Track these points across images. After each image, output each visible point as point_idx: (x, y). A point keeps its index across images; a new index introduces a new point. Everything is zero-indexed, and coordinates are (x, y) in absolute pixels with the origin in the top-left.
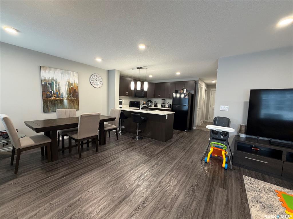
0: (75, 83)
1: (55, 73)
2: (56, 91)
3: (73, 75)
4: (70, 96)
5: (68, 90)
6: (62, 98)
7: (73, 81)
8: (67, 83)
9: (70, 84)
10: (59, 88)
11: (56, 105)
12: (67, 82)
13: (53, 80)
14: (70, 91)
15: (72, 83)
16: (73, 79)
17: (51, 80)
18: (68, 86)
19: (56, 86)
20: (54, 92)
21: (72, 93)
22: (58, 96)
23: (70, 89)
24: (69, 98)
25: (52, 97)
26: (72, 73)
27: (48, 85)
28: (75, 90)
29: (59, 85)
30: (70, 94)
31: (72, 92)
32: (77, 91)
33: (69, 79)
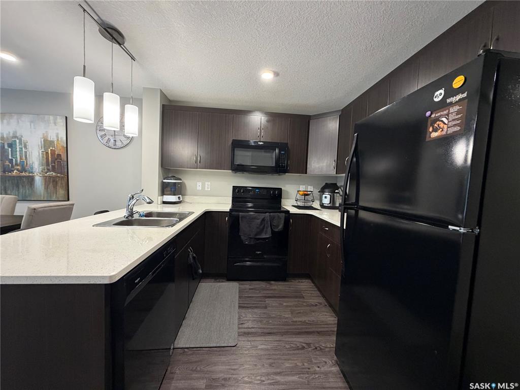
0: (58, 140)
1: (18, 122)
3: (55, 123)
4: (48, 170)
5: (43, 157)
6: (32, 172)
7: (55, 135)
8: (41, 142)
9: (47, 143)
10: (26, 153)
12: (42, 140)
13: (16, 137)
14: (47, 159)
15: (52, 139)
16: (55, 132)
17: (13, 137)
18: (44, 147)
20: (16, 161)
21: (52, 163)
22: (23, 170)
23: (47, 153)
24: (46, 173)
25: (13, 171)
26: (51, 118)
27: (6, 147)
28: (58, 155)
29: (25, 147)
30: (48, 164)
31: (52, 161)
32: (64, 157)
33: (47, 132)
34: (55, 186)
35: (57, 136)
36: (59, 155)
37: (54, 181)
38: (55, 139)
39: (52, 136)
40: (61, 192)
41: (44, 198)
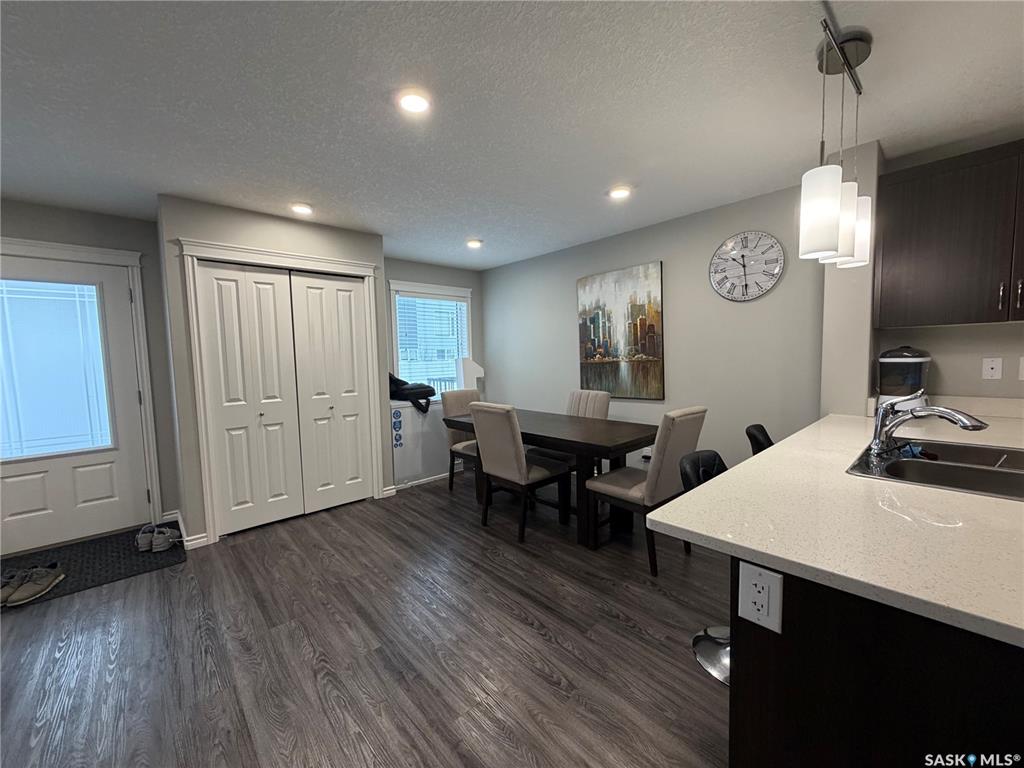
0: (650, 302)
1: (601, 286)
2: (604, 338)
3: (646, 277)
4: (637, 350)
5: (630, 332)
6: (617, 357)
7: (646, 294)
8: (628, 309)
9: (636, 309)
10: (609, 327)
11: (603, 377)
12: (630, 306)
13: (598, 307)
14: (636, 334)
15: (641, 303)
16: (647, 290)
17: (595, 309)
18: (632, 317)
19: (604, 323)
20: (599, 342)
21: (641, 340)
22: (607, 353)
23: (635, 325)
24: (634, 356)
25: (595, 356)
26: (641, 268)
27: (588, 323)
28: (650, 326)
29: (609, 320)
30: (636, 344)
31: (641, 336)
32: (657, 329)
33: (635, 292)
34: (645, 376)
35: (649, 297)
36: (652, 326)
37: (644, 367)
38: (646, 302)
39: (642, 299)
40: (654, 385)
41: (631, 393)
